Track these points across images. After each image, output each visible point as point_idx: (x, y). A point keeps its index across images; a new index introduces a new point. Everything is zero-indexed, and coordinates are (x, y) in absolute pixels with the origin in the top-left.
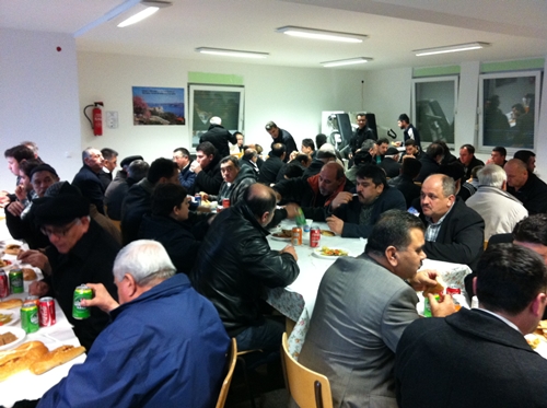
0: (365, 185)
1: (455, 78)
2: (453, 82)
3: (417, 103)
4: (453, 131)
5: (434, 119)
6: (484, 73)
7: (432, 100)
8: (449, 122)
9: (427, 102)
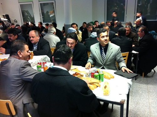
0: (11, 36)
2: (31, 4)
3: (21, 11)
4: (34, 19)
5: (28, 16)
6: (40, 1)
8: (32, 16)
9: (25, 10)
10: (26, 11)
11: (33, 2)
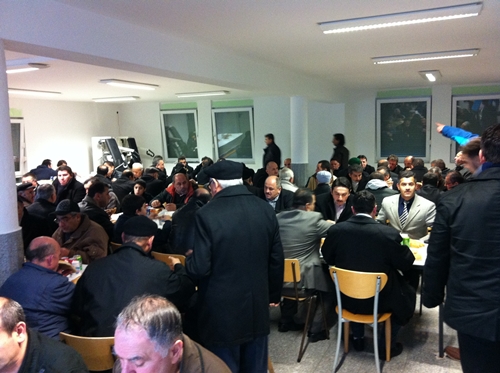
2: (193, 114)
5: (175, 141)
11: (196, 109)
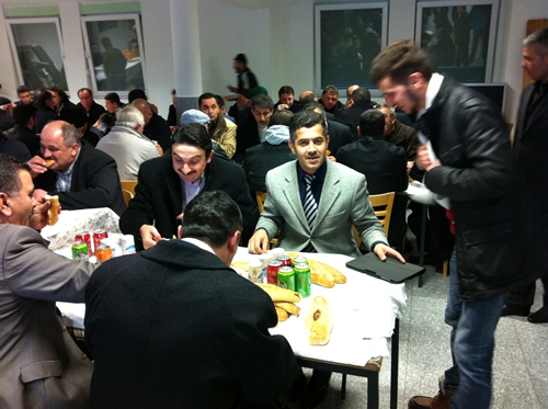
1: (55, 20)
2: (54, 24)
3: (18, 48)
4: (65, 78)
5: (41, 66)
6: (84, 15)
7: (34, 45)
8: (58, 68)
9: (30, 47)
10: (34, 49)
